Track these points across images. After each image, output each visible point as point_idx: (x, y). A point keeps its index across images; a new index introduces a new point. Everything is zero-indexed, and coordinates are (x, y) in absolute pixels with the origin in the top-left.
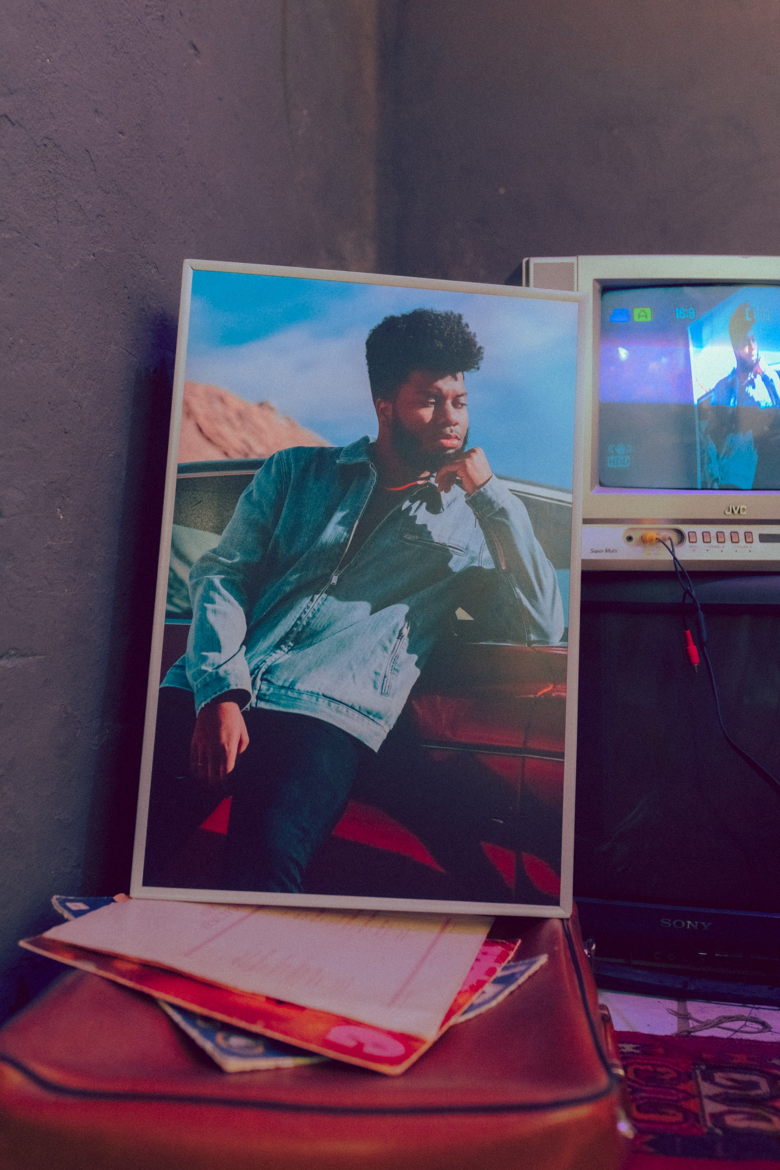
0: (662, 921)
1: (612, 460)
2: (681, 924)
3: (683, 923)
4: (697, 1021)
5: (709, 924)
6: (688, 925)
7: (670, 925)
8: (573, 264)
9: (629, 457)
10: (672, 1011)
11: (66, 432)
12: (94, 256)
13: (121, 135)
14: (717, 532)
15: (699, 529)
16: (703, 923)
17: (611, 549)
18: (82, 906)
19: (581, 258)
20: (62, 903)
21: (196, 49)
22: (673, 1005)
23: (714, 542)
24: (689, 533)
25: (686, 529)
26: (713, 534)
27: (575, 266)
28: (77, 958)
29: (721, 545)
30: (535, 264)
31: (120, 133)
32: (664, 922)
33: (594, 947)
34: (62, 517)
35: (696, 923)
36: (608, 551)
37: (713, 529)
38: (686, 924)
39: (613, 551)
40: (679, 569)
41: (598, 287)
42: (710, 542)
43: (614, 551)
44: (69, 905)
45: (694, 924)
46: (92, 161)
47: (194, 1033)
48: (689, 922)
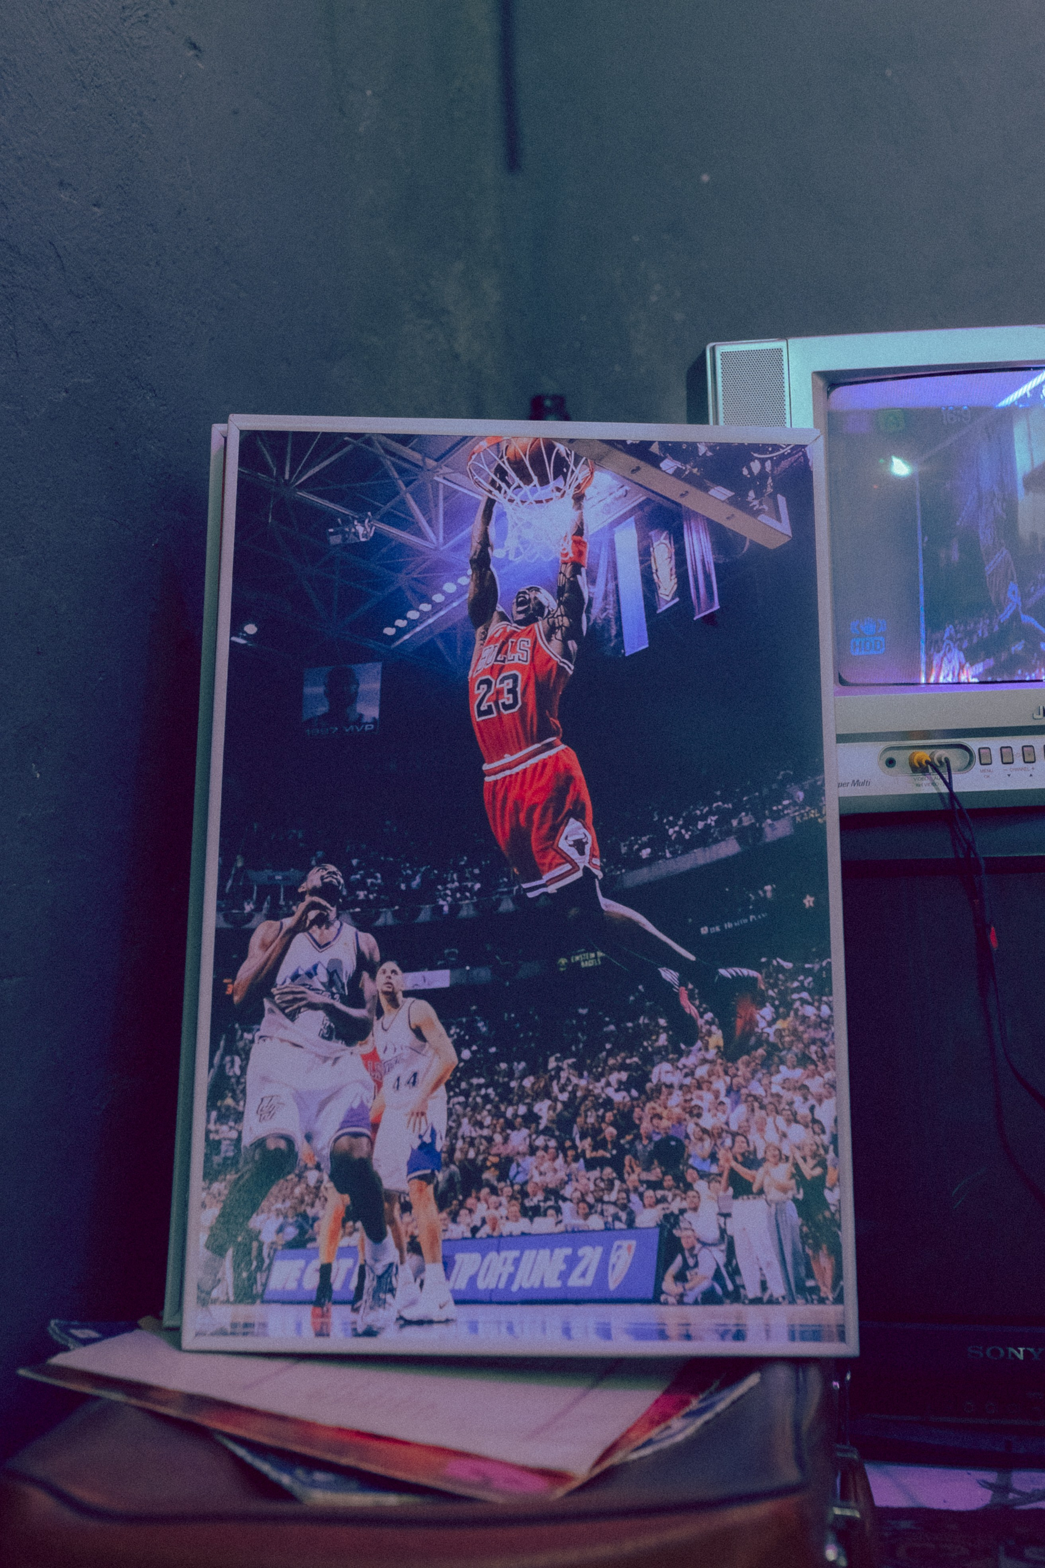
0: (970, 1349)
1: (858, 643)
2: (999, 1352)
3: (1002, 1351)
4: (1019, 1492)
5: (1040, 1350)
6: (1010, 1355)
7: (982, 1355)
8: (780, 350)
9: (881, 639)
10: (987, 1483)
11: (39, 653)
12: (67, 392)
13: (96, 209)
14: (1023, 747)
15: (995, 744)
16: (1031, 1350)
17: (861, 781)
18: (93, 1334)
19: (791, 341)
20: (65, 1329)
21: (194, 46)
22: (991, 1477)
23: (1019, 761)
24: (979, 749)
25: (974, 744)
26: (1017, 751)
27: (785, 353)
28: (97, 1387)
29: (1030, 766)
30: (722, 354)
31: (95, 205)
32: (971, 1351)
33: (848, 1377)
34: (38, 776)
35: (1021, 1349)
36: (856, 783)
37: (1017, 743)
38: (1006, 1352)
39: (863, 784)
40: (957, 807)
41: (821, 383)
42: (1012, 763)
43: (866, 783)
44: (74, 1332)
45: (1019, 1352)
46: (59, 256)
47: (265, 1467)
48: (1011, 1350)
